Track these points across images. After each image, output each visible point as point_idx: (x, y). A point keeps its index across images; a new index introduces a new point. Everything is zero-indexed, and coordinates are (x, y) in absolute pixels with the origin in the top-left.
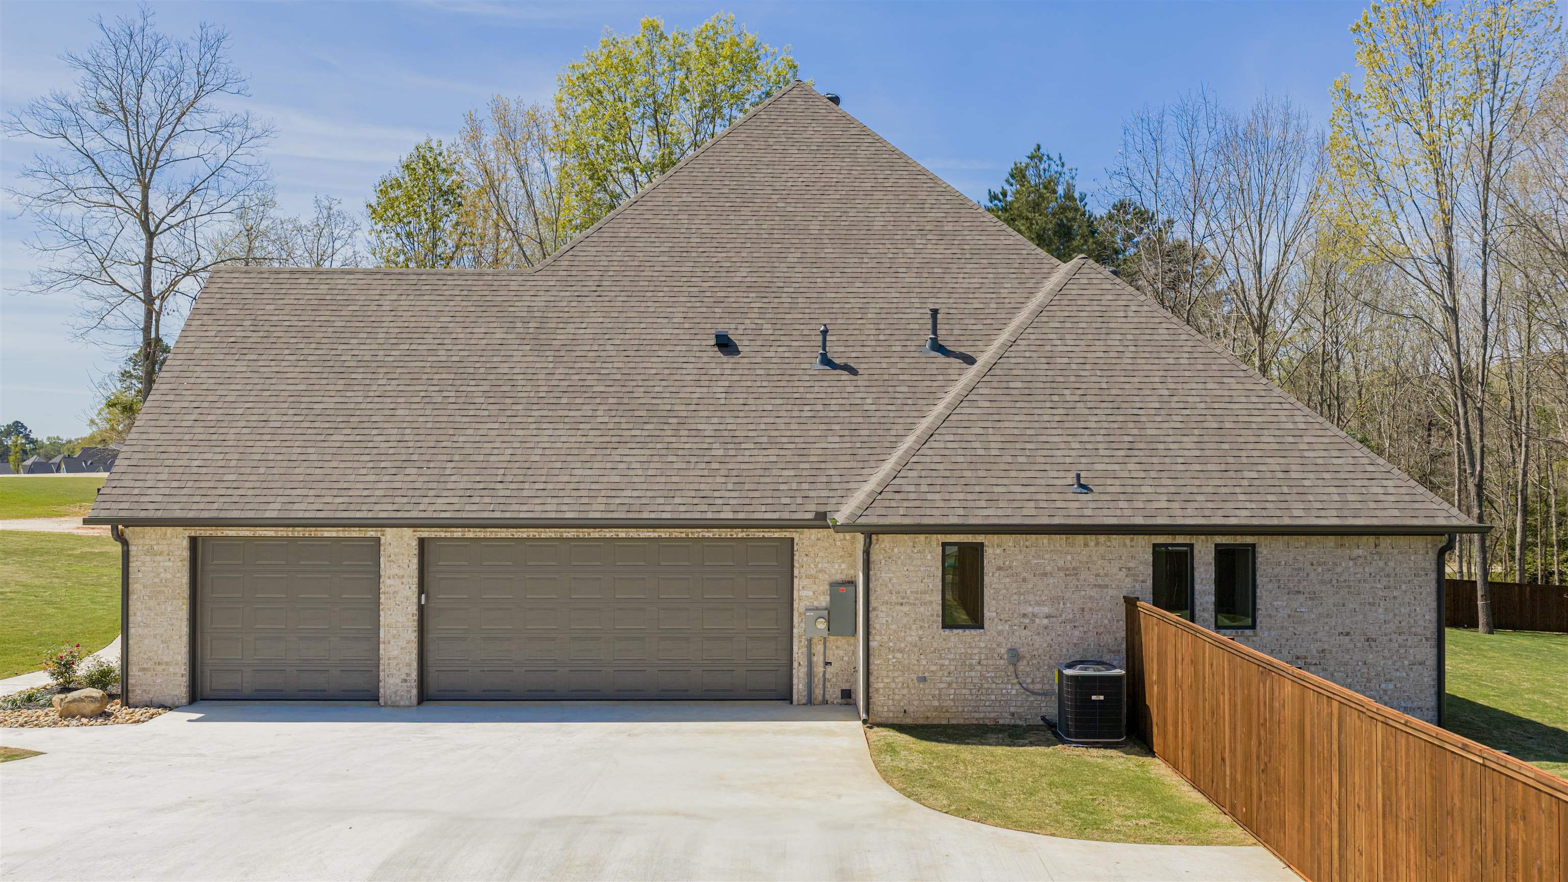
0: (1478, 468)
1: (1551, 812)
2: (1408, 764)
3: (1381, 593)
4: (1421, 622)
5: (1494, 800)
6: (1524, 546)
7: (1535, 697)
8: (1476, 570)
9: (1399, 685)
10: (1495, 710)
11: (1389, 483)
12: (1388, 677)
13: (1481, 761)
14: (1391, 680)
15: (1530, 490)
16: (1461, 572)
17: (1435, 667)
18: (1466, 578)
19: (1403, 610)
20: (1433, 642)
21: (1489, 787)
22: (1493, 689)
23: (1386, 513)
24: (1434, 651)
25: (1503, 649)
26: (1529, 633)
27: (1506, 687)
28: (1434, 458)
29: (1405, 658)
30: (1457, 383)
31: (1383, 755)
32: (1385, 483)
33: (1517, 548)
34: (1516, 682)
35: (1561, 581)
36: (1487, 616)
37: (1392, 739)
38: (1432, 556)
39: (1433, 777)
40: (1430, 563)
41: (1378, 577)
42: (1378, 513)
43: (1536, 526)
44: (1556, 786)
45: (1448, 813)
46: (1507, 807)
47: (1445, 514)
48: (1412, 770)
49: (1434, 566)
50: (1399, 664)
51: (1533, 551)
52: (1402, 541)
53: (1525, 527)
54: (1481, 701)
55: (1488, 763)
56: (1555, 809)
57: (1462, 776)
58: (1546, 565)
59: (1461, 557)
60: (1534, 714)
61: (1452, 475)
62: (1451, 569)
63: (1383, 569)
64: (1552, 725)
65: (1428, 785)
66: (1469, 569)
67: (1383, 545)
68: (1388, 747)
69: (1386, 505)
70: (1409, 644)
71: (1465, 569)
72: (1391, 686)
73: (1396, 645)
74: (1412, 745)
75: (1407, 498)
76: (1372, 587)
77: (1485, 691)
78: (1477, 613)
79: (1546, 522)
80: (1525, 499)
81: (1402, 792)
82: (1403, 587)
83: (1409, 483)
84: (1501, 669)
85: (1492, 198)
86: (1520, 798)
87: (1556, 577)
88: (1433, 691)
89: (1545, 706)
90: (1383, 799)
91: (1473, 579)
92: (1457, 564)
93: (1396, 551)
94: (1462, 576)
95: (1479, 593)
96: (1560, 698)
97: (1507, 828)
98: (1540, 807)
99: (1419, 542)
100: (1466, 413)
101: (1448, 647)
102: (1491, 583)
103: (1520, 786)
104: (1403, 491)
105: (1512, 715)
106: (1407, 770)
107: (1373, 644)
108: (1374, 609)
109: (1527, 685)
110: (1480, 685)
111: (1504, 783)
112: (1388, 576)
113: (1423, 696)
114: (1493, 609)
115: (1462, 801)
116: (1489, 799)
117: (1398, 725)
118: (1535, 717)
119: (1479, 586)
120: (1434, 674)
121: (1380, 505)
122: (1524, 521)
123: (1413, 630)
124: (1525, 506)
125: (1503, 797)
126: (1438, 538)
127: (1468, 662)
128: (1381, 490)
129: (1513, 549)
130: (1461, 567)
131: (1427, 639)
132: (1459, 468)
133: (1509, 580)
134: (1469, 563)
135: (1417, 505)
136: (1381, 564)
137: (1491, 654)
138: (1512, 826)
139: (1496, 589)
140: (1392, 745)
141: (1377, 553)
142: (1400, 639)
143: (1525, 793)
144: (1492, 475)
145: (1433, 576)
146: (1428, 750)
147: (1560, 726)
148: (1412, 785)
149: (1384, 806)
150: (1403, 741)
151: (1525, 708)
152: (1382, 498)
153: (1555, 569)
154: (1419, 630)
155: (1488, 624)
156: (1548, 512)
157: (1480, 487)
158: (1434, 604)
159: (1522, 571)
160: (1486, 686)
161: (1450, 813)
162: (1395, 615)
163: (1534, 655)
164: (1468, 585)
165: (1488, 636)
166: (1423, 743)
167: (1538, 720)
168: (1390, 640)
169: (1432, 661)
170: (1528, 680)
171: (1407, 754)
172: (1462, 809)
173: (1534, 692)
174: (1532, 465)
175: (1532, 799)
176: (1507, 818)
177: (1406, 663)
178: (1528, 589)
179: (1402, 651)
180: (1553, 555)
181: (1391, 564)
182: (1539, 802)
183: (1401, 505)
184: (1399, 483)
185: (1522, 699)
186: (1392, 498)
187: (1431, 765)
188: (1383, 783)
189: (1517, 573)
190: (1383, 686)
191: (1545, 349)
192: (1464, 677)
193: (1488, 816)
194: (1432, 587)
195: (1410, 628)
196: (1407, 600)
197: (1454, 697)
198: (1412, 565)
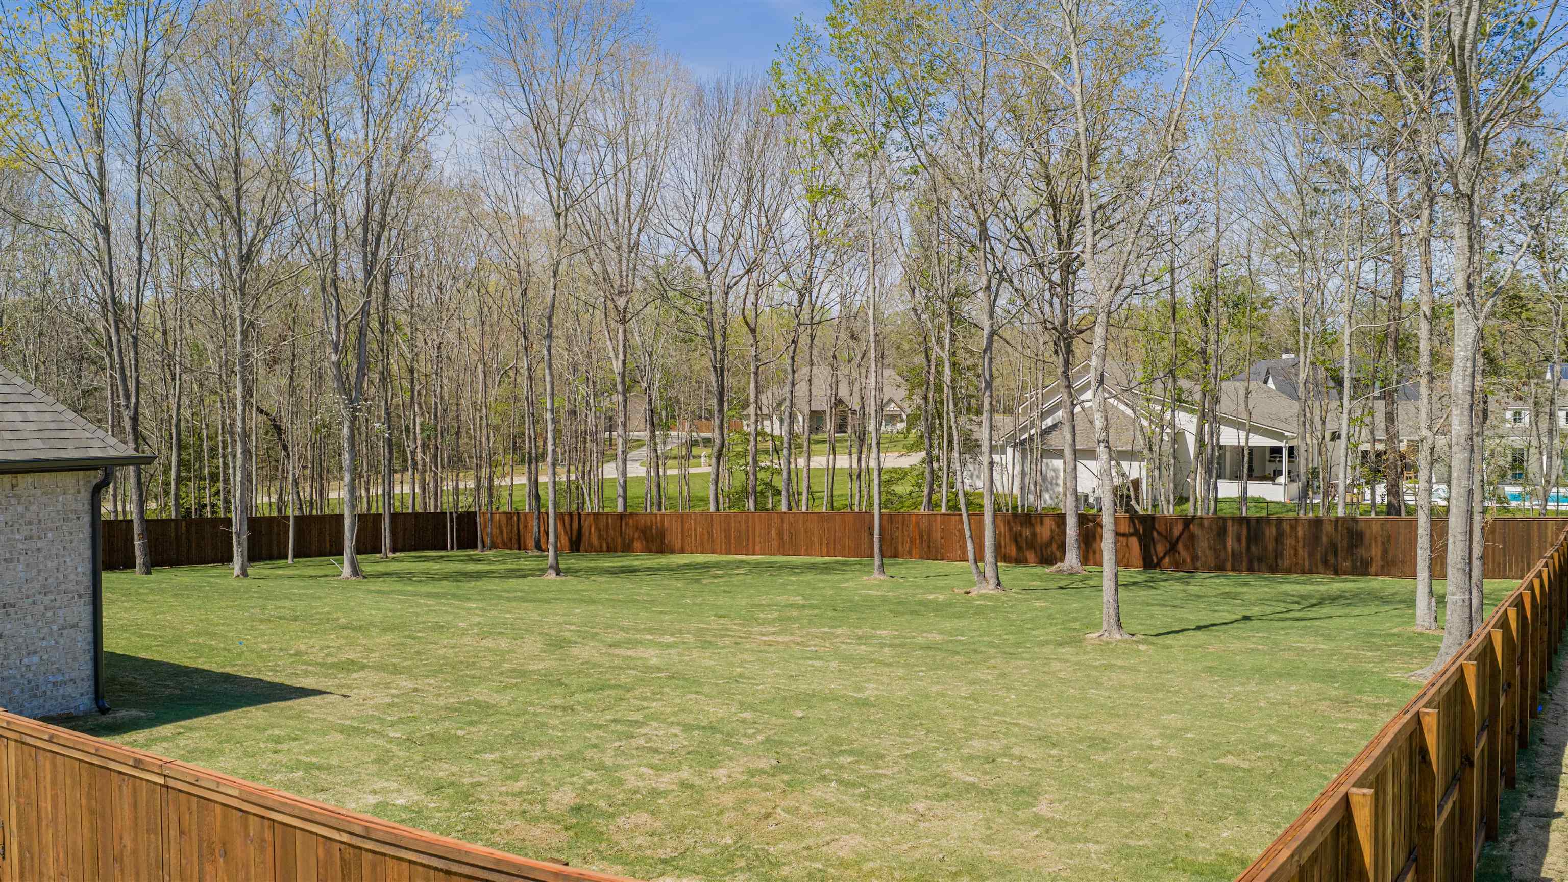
0: (133, 400)
1: (263, 840)
2: (55, 798)
3: (20, 546)
4: (72, 577)
5: (181, 833)
6: (179, 480)
7: (200, 640)
8: (132, 508)
9: (45, 657)
10: (160, 664)
11: (29, 407)
12: (31, 648)
13: (161, 781)
14: (35, 653)
15: (183, 424)
16: (116, 512)
17: (91, 628)
18: (121, 518)
19: (49, 564)
20: (87, 599)
21: (174, 817)
22: (155, 638)
23: (25, 445)
24: (89, 609)
25: (163, 590)
26: (185, 568)
27: (169, 633)
28: (87, 393)
29: (54, 622)
30: (110, 308)
31: (18, 789)
32: (23, 407)
33: (173, 483)
34: (179, 626)
35: (213, 513)
36: (145, 555)
37: (31, 764)
38: (85, 495)
39: (91, 811)
40: (82, 504)
41: (16, 526)
42: (15, 445)
43: (189, 461)
44: (269, 804)
45: (115, 859)
46: (200, 840)
47: (99, 443)
48: (61, 801)
49: (87, 507)
50: (45, 630)
51: (187, 486)
52: (47, 478)
53: (180, 462)
54: (143, 655)
55: (171, 783)
56: (268, 835)
57: (135, 805)
58: (199, 498)
59: (115, 496)
60: (201, 660)
61: (104, 412)
62: (106, 509)
63: (23, 516)
64: (221, 670)
65: (86, 824)
66: (124, 507)
67: (22, 485)
68: (26, 776)
69: (26, 435)
70: (57, 604)
71: (120, 508)
72: (36, 659)
73: (42, 608)
74: (61, 769)
75: (52, 426)
76: (9, 540)
77: (147, 642)
78: (134, 553)
79: (199, 458)
80: (179, 434)
81: (48, 837)
82: (50, 535)
83: (55, 408)
84: (162, 613)
85: (145, 119)
86: (218, 824)
87: (208, 508)
88: (88, 657)
89: (212, 648)
90: (20, 852)
91: (129, 518)
92: (111, 503)
93: (39, 492)
94: (117, 515)
95: (136, 533)
96: (226, 637)
97: (201, 871)
98: (247, 835)
99: (68, 479)
100: (119, 341)
101: (106, 595)
102: (147, 521)
103: (219, 808)
104: (47, 417)
105: (179, 666)
106: (55, 806)
107: (11, 611)
108: (11, 566)
109: (191, 627)
110: (141, 636)
111: (194, 807)
112: (30, 523)
113: (76, 665)
114: (150, 547)
115: (135, 840)
116: (174, 833)
117: (39, 743)
118: (202, 664)
119: (136, 525)
120: (90, 636)
121: (18, 435)
122: (179, 455)
123: (63, 587)
124: (179, 440)
125: (194, 827)
126: (93, 472)
127: (126, 610)
128: (18, 417)
129: (168, 484)
130: (115, 506)
131: (80, 596)
132: (112, 402)
133: (164, 516)
134: (124, 502)
135: (66, 434)
136: (20, 509)
137: (151, 598)
138: (208, 867)
139: (153, 527)
140: (32, 773)
141: (15, 496)
142: (47, 600)
143: (225, 816)
144: (146, 412)
145: (87, 519)
146: (84, 774)
147: (228, 670)
148: (61, 827)
149: (21, 861)
150: (48, 765)
151: (191, 655)
152: (21, 426)
153: (207, 501)
154: (71, 586)
155: (145, 564)
156: (201, 445)
157: (135, 419)
158: (88, 553)
159: (177, 505)
160: (148, 635)
161: (118, 859)
162: (39, 571)
163: (195, 593)
164: (124, 525)
165: (146, 577)
166: (77, 763)
167: (206, 667)
168: (34, 603)
169: (86, 621)
170: (192, 622)
171: (54, 782)
172: (135, 852)
173: (199, 635)
174: (185, 400)
175: (236, 825)
176: (200, 856)
177: (55, 628)
178: (184, 524)
179: (49, 614)
180: (205, 488)
181: (34, 508)
182: (246, 827)
183: (46, 435)
184: (43, 407)
185: (187, 644)
186: (33, 426)
187: (88, 794)
188: (20, 828)
189: (173, 508)
190: (26, 661)
191: (196, 283)
192: (124, 629)
193: (173, 857)
194: (87, 531)
195: (59, 584)
196: (54, 551)
197: (112, 654)
198: (60, 507)
